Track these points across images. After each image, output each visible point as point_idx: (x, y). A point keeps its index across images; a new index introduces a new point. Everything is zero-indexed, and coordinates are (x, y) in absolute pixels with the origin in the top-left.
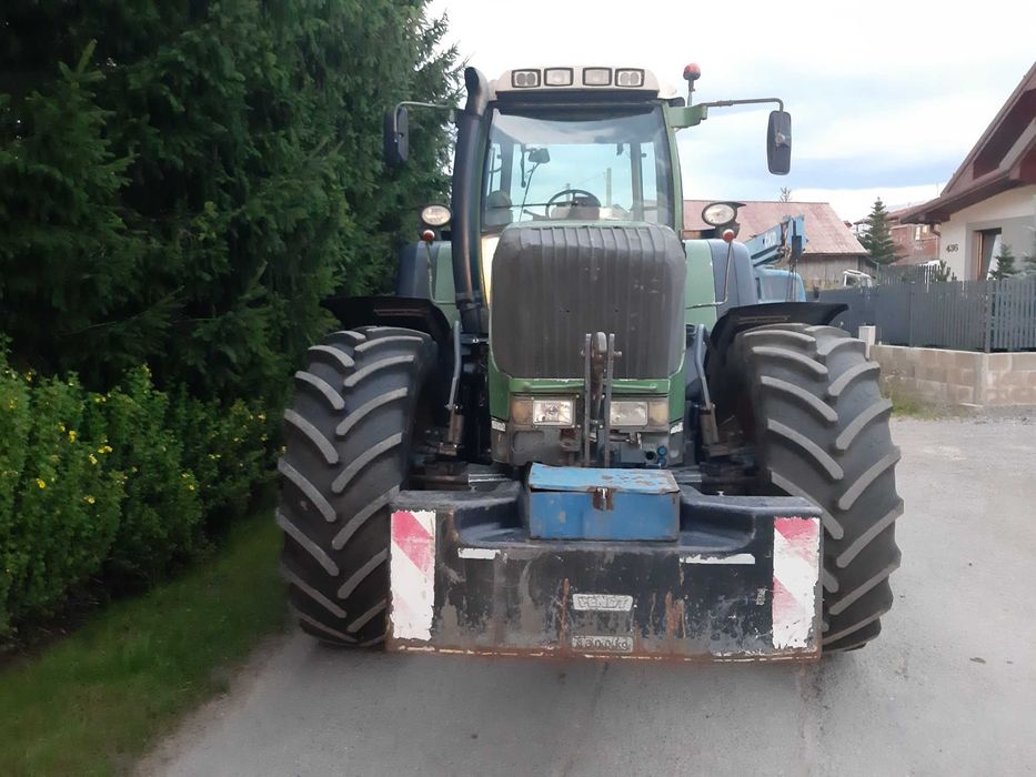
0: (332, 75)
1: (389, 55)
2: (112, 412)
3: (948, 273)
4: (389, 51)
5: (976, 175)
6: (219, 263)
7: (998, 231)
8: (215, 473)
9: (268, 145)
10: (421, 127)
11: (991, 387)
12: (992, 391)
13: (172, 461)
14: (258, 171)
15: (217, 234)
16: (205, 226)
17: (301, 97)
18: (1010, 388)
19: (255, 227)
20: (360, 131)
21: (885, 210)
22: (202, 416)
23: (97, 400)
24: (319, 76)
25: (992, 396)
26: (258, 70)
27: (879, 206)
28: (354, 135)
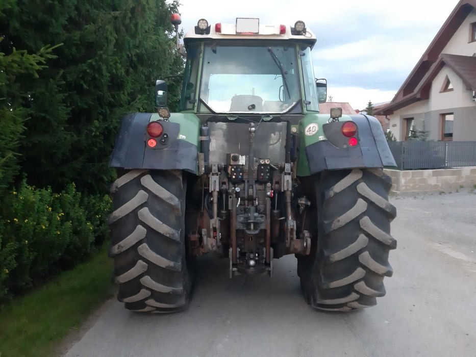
0: (140, 68)
1: (163, 61)
2: (62, 200)
3: (392, 136)
4: (163, 59)
5: (404, 95)
6: (100, 143)
7: (412, 119)
8: (98, 223)
9: (116, 97)
10: (174, 83)
11: (404, 185)
12: (404, 186)
13: (84, 219)
14: (112, 106)
15: (99, 133)
16: (94, 129)
17: (129, 78)
18: (411, 185)
19: (114, 130)
20: (150, 86)
21: (372, 106)
22: (94, 201)
23: (57, 196)
24: (135, 68)
25: (404, 188)
26: (114, 71)
27: (370, 104)
28: (147, 88)
